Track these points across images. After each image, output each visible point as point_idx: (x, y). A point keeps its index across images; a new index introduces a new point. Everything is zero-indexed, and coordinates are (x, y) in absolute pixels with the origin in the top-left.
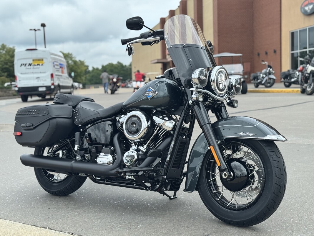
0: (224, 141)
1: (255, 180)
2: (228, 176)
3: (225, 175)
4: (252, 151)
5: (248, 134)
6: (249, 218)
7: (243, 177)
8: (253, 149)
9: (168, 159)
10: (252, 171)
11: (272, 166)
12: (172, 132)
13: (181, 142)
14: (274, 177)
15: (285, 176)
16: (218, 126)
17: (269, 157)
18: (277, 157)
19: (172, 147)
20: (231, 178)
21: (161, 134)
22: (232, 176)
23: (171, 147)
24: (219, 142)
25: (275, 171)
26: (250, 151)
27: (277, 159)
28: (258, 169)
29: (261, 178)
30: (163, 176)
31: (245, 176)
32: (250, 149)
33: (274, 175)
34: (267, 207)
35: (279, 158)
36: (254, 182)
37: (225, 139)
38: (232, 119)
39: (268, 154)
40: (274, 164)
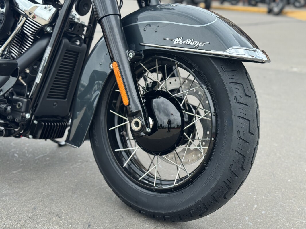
0: (142, 53)
1: (196, 137)
2: (142, 126)
3: (137, 124)
4: (197, 80)
5: (190, 41)
6: (176, 210)
7: (174, 128)
8: (198, 74)
9: (38, 80)
10: (191, 118)
11: (233, 114)
12: (49, 29)
13: (67, 50)
14: (233, 137)
15: (257, 135)
16: (136, 22)
17: (230, 95)
18: (246, 95)
19: (47, 58)
20: (149, 130)
21: (28, 32)
22: (151, 126)
23: (44, 58)
24: (131, 55)
25: (238, 124)
26: (191, 78)
27: (243, 100)
28: (205, 116)
29: (208, 133)
30: (23, 112)
31: (176, 126)
32: (192, 74)
33: (235, 133)
34: (212, 195)
35: (249, 98)
36: (193, 141)
37: (145, 51)
38: (165, 9)
39: (227, 89)
40: (237, 110)
